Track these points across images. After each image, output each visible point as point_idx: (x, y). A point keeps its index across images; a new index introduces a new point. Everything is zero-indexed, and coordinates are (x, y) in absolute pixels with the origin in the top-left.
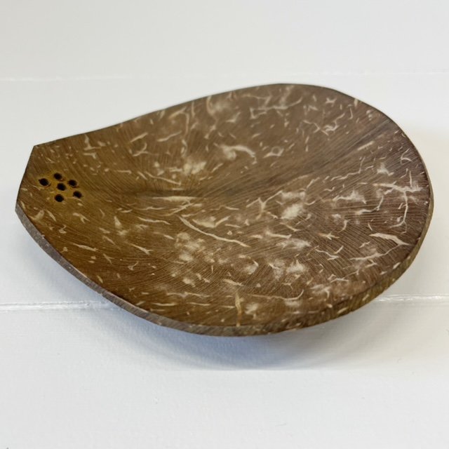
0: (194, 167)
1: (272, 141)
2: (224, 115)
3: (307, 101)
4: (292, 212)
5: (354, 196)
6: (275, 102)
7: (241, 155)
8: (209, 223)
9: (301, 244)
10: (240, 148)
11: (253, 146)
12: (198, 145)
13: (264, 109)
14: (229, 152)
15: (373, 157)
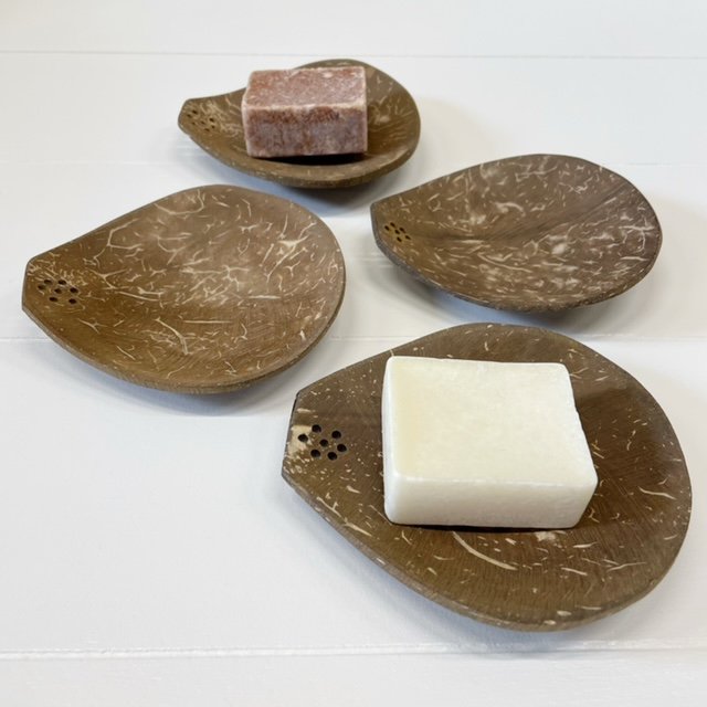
0: (478, 219)
1: (536, 199)
2: (495, 179)
3: (561, 168)
4: (559, 249)
5: (605, 236)
6: (535, 169)
7: (512, 210)
8: (499, 258)
9: (571, 269)
10: (510, 204)
11: (520, 202)
12: (477, 202)
13: (527, 175)
14: (502, 207)
15: (617, 209)
